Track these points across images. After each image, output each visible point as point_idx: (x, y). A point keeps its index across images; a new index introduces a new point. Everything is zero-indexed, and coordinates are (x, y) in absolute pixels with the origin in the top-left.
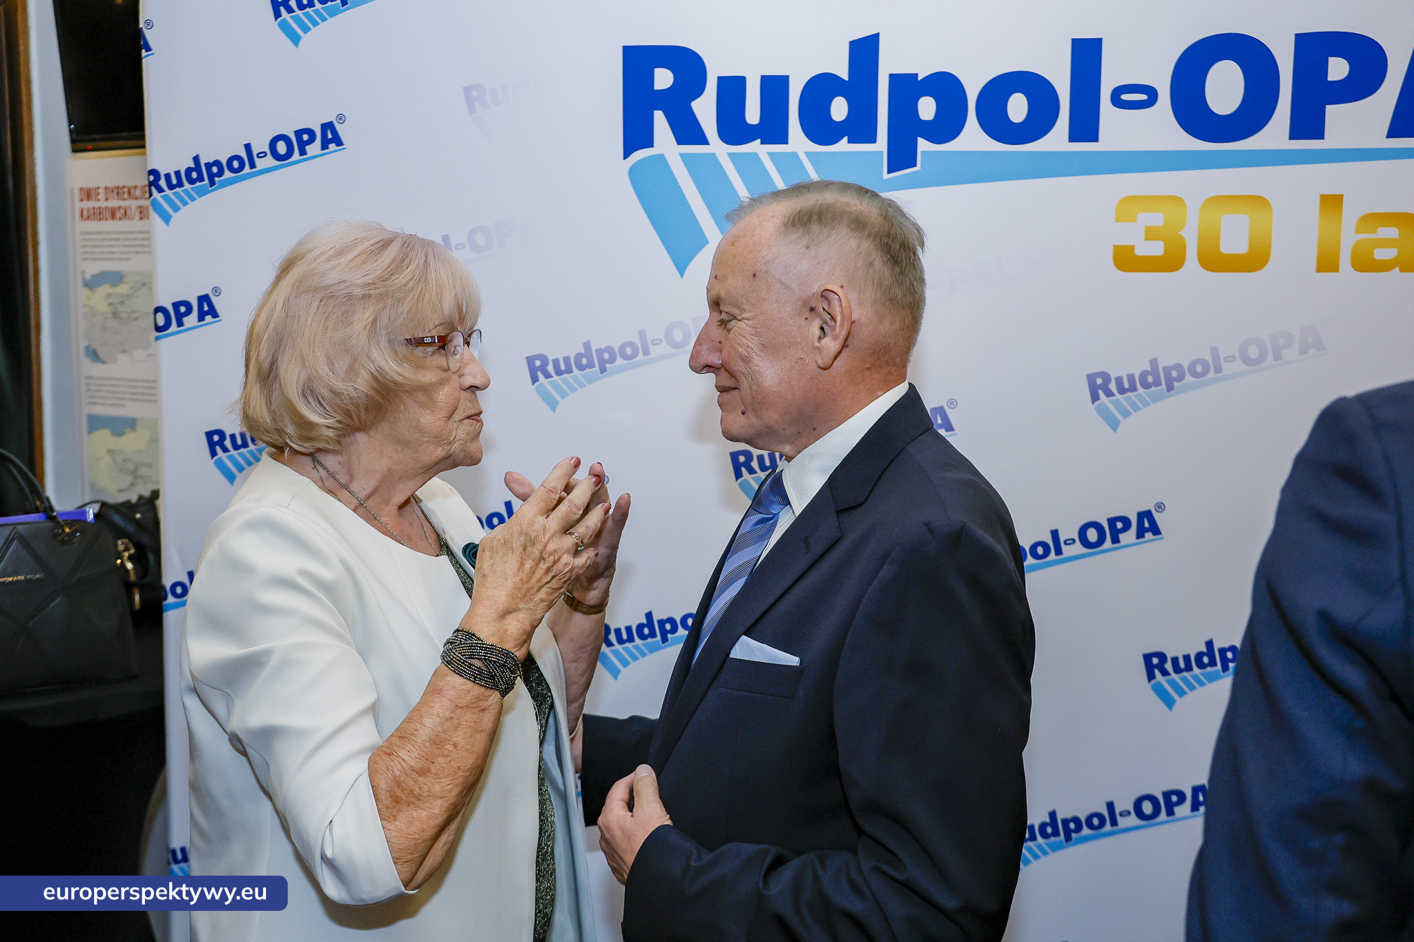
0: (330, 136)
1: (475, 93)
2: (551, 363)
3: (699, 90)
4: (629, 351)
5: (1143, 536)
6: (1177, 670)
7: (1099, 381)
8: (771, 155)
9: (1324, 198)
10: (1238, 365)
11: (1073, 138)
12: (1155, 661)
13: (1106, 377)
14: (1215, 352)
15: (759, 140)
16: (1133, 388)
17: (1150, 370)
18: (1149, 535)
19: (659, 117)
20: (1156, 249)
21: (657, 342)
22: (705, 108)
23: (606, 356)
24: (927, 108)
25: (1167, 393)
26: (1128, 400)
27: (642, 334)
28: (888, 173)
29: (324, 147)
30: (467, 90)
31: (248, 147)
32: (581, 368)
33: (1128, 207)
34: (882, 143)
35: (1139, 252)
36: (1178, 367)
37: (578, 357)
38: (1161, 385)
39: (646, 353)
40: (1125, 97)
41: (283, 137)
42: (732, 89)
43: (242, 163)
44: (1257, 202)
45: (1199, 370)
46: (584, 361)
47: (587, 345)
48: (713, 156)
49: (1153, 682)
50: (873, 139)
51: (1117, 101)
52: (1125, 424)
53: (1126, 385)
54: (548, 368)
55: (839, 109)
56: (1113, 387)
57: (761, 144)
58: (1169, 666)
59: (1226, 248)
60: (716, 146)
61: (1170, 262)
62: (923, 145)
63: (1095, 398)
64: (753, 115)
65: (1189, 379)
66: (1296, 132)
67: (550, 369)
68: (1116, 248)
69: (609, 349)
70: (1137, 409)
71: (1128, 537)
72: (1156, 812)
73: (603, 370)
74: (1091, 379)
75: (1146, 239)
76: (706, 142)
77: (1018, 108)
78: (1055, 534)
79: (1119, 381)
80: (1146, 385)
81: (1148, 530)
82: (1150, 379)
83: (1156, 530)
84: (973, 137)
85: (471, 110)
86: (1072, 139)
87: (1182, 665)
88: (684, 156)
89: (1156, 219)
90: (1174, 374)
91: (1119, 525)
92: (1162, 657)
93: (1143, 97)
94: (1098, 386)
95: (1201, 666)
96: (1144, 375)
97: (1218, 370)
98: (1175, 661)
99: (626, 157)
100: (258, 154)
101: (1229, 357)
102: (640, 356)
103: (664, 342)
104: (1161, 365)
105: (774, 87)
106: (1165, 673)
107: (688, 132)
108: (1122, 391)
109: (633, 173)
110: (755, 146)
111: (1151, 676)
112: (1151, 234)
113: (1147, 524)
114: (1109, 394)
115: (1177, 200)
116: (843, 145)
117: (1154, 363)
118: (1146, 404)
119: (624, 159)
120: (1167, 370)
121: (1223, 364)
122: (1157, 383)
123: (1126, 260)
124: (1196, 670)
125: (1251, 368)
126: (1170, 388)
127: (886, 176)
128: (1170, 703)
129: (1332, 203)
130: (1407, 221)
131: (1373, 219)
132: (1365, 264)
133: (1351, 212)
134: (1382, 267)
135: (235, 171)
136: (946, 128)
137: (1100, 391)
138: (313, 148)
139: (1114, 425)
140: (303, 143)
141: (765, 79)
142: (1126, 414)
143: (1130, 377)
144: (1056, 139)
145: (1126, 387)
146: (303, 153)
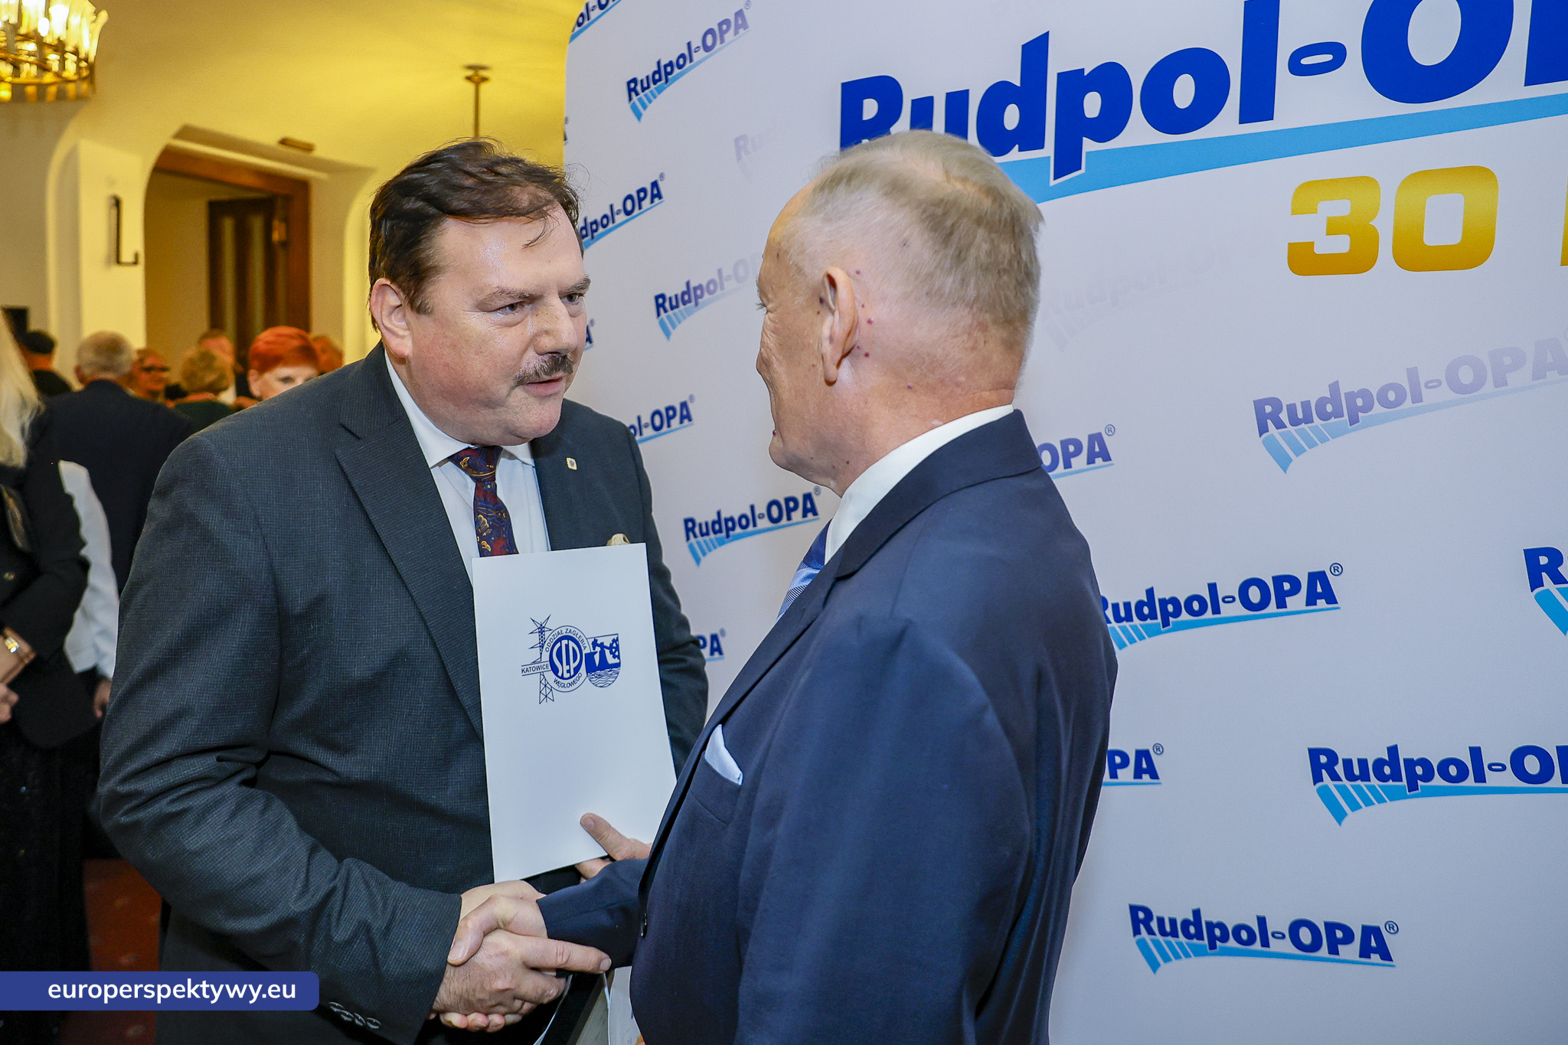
0: (655, 192)
3: (896, 114)
5: (1315, 604)
6: (1350, 776)
7: (1268, 409)
10: (1445, 393)
11: (1244, 118)
12: (1323, 759)
13: (1276, 403)
14: (1413, 374)
16: (1308, 419)
17: (1329, 397)
18: (1321, 603)
20: (1341, 245)
24: (1092, 104)
25: (1350, 427)
26: (1302, 434)
28: (1055, 179)
29: (652, 201)
30: (737, 141)
31: (611, 207)
33: (1307, 195)
34: (1049, 150)
35: (1318, 250)
36: (1365, 393)
38: (1343, 416)
40: (1305, 61)
41: (630, 197)
42: (922, 109)
43: (608, 220)
44: (1477, 176)
45: (1392, 398)
49: (1319, 784)
50: (1041, 146)
51: (1296, 67)
52: (1297, 462)
53: (1300, 415)
55: (1012, 117)
56: (1284, 416)
58: (1339, 769)
59: (1431, 239)
61: (1359, 261)
62: (1089, 145)
63: (1263, 429)
65: (1378, 408)
66: (1534, 77)
68: (1292, 246)
70: (1312, 445)
71: (1297, 602)
72: (1315, 946)
74: (1259, 405)
75: (1328, 234)
77: (1184, 91)
78: (1212, 588)
79: (1292, 409)
80: (1325, 416)
81: (1320, 596)
82: (1329, 408)
83: (1331, 599)
84: (1138, 131)
85: (739, 158)
86: (1242, 121)
87: (1357, 772)
89: (1340, 208)
90: (1360, 402)
91: (1287, 586)
92: (1332, 756)
93: (1328, 58)
94: (1267, 415)
95: (1382, 777)
96: (1322, 402)
97: (1417, 398)
98: (1348, 763)
100: (617, 212)
101: (1432, 381)
104: (1344, 389)
105: (957, 102)
106: (1335, 777)
108: (1295, 422)
111: (1317, 778)
112: (1334, 228)
113: (1320, 589)
114: (1280, 425)
115: (1368, 182)
116: (1015, 155)
117: (1334, 387)
118: (1324, 440)
120: (1351, 397)
121: (1424, 392)
122: (1338, 414)
123: (1303, 260)
124: (1374, 781)
125: (1463, 396)
126: (1353, 420)
127: (1053, 183)
128: (1339, 816)
135: (604, 226)
136: (1111, 124)
137: (1269, 421)
138: (646, 203)
139: (1284, 463)
140: (641, 200)
141: (949, 96)
142: (1299, 451)
143: (1306, 405)
144: (1227, 122)
145: (1300, 417)
146: (641, 207)
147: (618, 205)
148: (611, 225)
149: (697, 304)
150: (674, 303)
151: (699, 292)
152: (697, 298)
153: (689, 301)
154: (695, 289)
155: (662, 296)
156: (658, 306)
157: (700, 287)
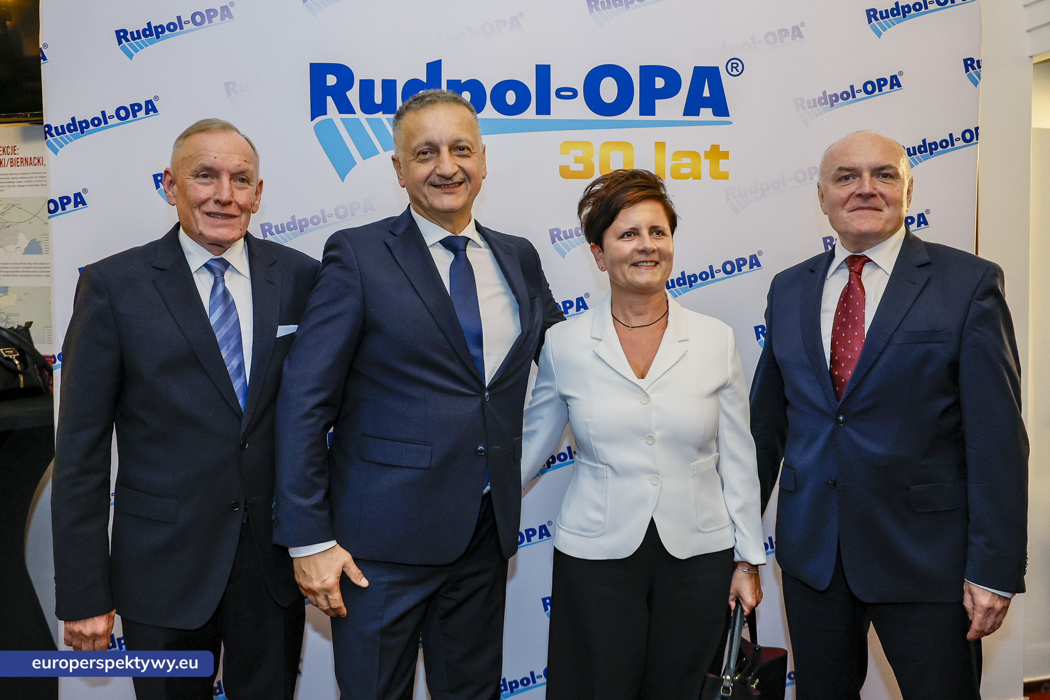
0: (150, 107)
1: (231, 86)
2: (273, 227)
3: (350, 86)
4: (315, 220)
5: (580, 311)
7: (555, 233)
8: (387, 119)
9: (656, 143)
11: (539, 112)
13: (558, 231)
15: (381, 112)
16: (571, 236)
18: (582, 310)
19: (329, 99)
20: (580, 167)
21: (330, 216)
22: (353, 95)
23: (303, 223)
24: (466, 97)
26: (570, 242)
27: (322, 211)
29: (147, 113)
30: (227, 85)
31: (103, 113)
32: (290, 230)
33: (567, 146)
35: (572, 169)
37: (288, 224)
39: (325, 221)
40: (562, 93)
41: (123, 108)
42: (367, 86)
43: (100, 121)
44: (626, 145)
46: (292, 226)
47: (293, 217)
48: (358, 120)
51: (559, 95)
54: (272, 230)
56: (562, 236)
57: (383, 114)
60: (360, 115)
61: (587, 174)
63: (553, 241)
64: (378, 99)
66: (642, 113)
67: (273, 230)
68: (561, 167)
69: (305, 220)
70: (574, 246)
71: (572, 311)
73: (302, 231)
74: (551, 231)
75: (575, 163)
76: (354, 113)
77: (511, 97)
79: (565, 232)
80: (578, 235)
81: (581, 307)
82: (580, 232)
83: (585, 307)
84: (489, 112)
85: (229, 95)
86: (537, 113)
88: (343, 120)
89: (579, 153)
91: (569, 305)
93: (571, 94)
94: (555, 235)
96: (577, 229)
100: (109, 117)
102: (322, 223)
103: (334, 215)
105: (389, 85)
107: (345, 107)
108: (566, 238)
109: (316, 128)
110: (380, 115)
112: (577, 160)
113: (581, 304)
114: (560, 239)
115: (589, 144)
118: (578, 244)
119: (312, 121)
123: (566, 173)
129: (660, 146)
130: (694, 155)
131: (679, 154)
132: (677, 176)
133: (670, 150)
134: (685, 177)
135: (95, 125)
137: (556, 238)
138: (141, 114)
139: (563, 255)
140: (135, 112)
141: (383, 81)
142: (569, 249)
143: (570, 231)
144: (530, 113)
145: (568, 235)
146: (135, 116)
147: (111, 112)
148: (103, 125)
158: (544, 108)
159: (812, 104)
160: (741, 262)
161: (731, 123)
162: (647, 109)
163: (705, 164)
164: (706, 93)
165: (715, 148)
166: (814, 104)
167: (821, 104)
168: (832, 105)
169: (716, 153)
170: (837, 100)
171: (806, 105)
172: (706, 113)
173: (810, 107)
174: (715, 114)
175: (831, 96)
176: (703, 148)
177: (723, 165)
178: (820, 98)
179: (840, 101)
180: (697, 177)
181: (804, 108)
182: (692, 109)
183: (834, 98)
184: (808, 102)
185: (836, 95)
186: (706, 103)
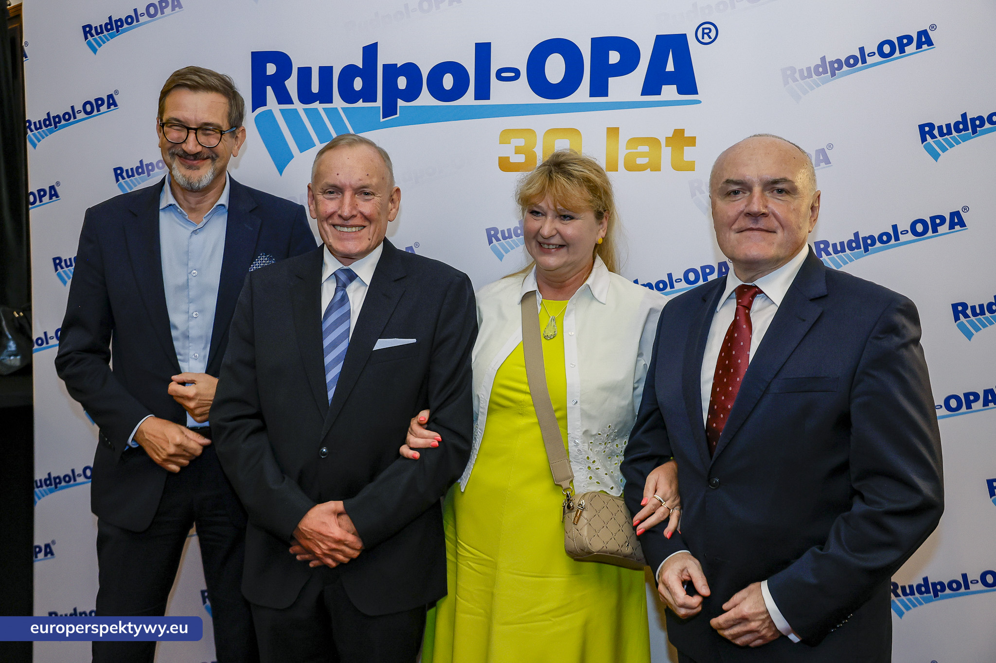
0: (111, 102)
3: (288, 75)
7: (492, 232)
8: (324, 109)
9: (608, 129)
11: (477, 97)
13: (495, 230)
15: (318, 101)
16: (510, 237)
17: (519, 226)
19: (269, 89)
20: (520, 159)
22: (292, 85)
24: (402, 83)
26: (508, 243)
28: (383, 118)
29: (109, 107)
31: (72, 108)
33: (506, 135)
34: (379, 103)
35: (512, 160)
40: (503, 75)
41: (89, 102)
42: (304, 73)
43: (69, 117)
44: (573, 132)
48: (295, 111)
50: (376, 101)
51: (499, 77)
52: (506, 256)
55: (358, 84)
56: (500, 236)
57: (320, 103)
60: (298, 105)
61: (528, 166)
62: (400, 103)
63: (490, 242)
64: (315, 88)
66: (593, 93)
68: (500, 158)
70: (513, 248)
74: (488, 231)
75: (515, 153)
76: (292, 103)
77: (448, 81)
79: (503, 232)
80: (517, 235)
82: (519, 231)
84: (425, 98)
88: (282, 111)
89: (520, 142)
93: (513, 74)
94: (492, 235)
96: (516, 229)
99: (253, 111)
100: (77, 111)
105: (326, 72)
107: (283, 97)
108: (504, 238)
109: (257, 120)
110: (316, 105)
112: (518, 151)
114: (498, 240)
115: (530, 131)
116: (360, 104)
118: (518, 246)
119: (253, 112)
122: (523, 234)
123: (505, 165)
127: (382, 120)
129: (613, 132)
130: (653, 142)
131: (635, 141)
132: (632, 167)
133: (624, 137)
134: (641, 168)
135: (66, 120)
136: (412, 93)
137: (493, 238)
138: (104, 108)
139: (501, 257)
140: (98, 106)
141: (320, 68)
142: (507, 251)
143: (509, 230)
144: (468, 98)
145: (507, 235)
146: (98, 110)
147: (78, 107)
148: (72, 120)
149: (149, 175)
150: (130, 174)
151: (150, 167)
152: (149, 171)
153: (143, 172)
154: (147, 165)
155: (121, 169)
156: (117, 175)
157: (151, 164)
158: (483, 92)
159: (806, 74)
160: (708, 271)
161: (699, 102)
162: (599, 89)
163: (666, 153)
164: (670, 67)
165: (679, 133)
166: (808, 73)
167: (818, 74)
168: (833, 75)
169: (680, 139)
170: (840, 68)
171: (797, 75)
172: (669, 91)
173: (803, 78)
174: (680, 91)
175: (832, 63)
176: (663, 133)
177: (689, 153)
178: (817, 67)
179: (845, 68)
180: (656, 168)
181: (795, 80)
182: (651, 87)
183: (836, 65)
184: (801, 71)
185: (839, 61)
186: (669, 79)
